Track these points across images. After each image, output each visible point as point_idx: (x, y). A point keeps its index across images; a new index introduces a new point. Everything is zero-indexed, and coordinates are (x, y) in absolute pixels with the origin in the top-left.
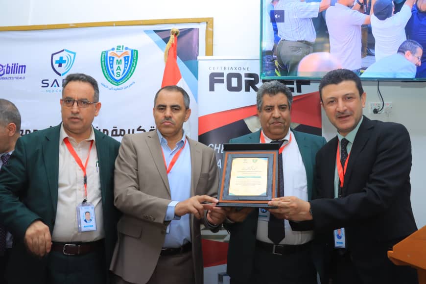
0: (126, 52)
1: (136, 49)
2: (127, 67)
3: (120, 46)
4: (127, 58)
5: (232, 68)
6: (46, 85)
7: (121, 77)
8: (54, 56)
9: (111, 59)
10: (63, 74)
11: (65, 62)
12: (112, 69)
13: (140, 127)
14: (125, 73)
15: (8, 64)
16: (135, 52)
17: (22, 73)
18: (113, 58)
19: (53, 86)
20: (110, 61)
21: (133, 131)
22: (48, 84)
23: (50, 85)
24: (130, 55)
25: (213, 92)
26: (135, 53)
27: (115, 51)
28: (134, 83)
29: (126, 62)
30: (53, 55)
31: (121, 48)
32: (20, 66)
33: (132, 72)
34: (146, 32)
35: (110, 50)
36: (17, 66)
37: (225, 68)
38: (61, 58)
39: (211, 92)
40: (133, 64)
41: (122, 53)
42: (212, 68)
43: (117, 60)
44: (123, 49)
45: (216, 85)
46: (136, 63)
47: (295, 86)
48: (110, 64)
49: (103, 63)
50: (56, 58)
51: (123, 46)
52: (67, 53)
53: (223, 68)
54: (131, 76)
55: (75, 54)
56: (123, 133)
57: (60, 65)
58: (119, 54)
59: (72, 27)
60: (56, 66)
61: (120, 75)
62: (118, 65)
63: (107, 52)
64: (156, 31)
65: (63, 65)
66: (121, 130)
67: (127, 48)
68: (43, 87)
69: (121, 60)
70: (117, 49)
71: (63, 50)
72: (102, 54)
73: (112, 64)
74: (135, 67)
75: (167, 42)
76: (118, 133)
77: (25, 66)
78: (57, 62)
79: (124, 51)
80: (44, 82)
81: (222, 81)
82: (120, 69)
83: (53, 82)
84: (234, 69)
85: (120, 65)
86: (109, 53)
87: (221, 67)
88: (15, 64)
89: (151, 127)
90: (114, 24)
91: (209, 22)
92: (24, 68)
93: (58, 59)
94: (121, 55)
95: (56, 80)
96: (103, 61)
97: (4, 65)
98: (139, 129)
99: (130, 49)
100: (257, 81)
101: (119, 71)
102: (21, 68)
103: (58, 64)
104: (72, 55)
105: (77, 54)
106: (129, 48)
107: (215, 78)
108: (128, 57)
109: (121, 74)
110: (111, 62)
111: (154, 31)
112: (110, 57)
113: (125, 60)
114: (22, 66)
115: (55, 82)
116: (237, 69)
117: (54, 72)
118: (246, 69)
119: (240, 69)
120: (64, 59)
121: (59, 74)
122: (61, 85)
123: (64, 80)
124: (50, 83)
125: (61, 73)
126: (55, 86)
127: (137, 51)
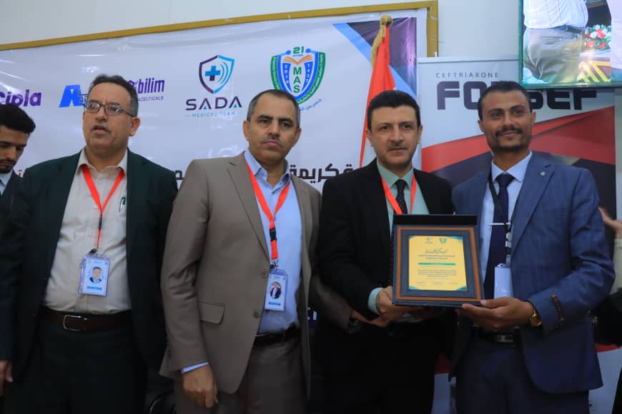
0: (307, 56)
1: (323, 52)
2: (309, 78)
3: (299, 48)
4: (309, 65)
5: (471, 75)
6: (193, 107)
7: (300, 93)
8: (203, 65)
9: (286, 67)
11: (218, 73)
12: (287, 82)
13: (331, 165)
14: (307, 86)
15: (140, 80)
16: (322, 55)
17: (159, 91)
19: (203, 108)
20: (284, 69)
21: (320, 170)
22: (195, 105)
23: (198, 107)
25: (443, 111)
26: (320, 57)
28: (320, 100)
29: (309, 71)
30: (201, 64)
31: (300, 51)
32: (156, 82)
33: (316, 85)
34: (337, 25)
35: (283, 54)
36: (153, 82)
37: (461, 75)
38: (214, 68)
39: (440, 111)
40: (318, 74)
41: (301, 57)
42: (440, 75)
44: (302, 52)
45: (448, 101)
46: (323, 72)
47: (571, 100)
49: (274, 73)
50: (207, 68)
51: (303, 48)
52: (221, 60)
53: (458, 75)
54: (315, 91)
55: (233, 61)
56: (304, 174)
57: (212, 79)
59: (228, 24)
60: (206, 79)
61: (299, 90)
62: (296, 75)
63: (280, 57)
64: (352, 25)
65: (217, 77)
66: (302, 171)
67: (308, 51)
68: (187, 109)
70: (294, 52)
71: (216, 57)
72: (272, 60)
73: (288, 74)
74: (321, 78)
75: (371, 42)
76: (298, 174)
77: (163, 81)
78: (207, 74)
79: (305, 54)
80: (190, 102)
81: (456, 95)
82: (299, 81)
84: (474, 75)
85: (299, 75)
86: (283, 58)
87: (455, 74)
88: (150, 79)
89: (347, 166)
90: (289, 17)
91: (431, 8)
92: (161, 84)
93: (209, 69)
94: (301, 61)
95: (206, 100)
96: (274, 69)
97: (135, 81)
98: (328, 169)
99: (313, 52)
101: (297, 83)
102: (158, 84)
103: (208, 77)
104: (229, 63)
106: (312, 49)
107: (446, 90)
108: (311, 63)
109: (301, 89)
110: (286, 71)
111: (348, 23)
112: (284, 64)
113: (307, 68)
114: (160, 82)
116: (480, 75)
117: (204, 88)
118: (494, 75)
119: (484, 75)
120: (217, 69)
121: (211, 91)
122: (213, 105)
123: (217, 99)
124: (199, 103)
125: (214, 89)
126: (205, 108)
127: (324, 54)
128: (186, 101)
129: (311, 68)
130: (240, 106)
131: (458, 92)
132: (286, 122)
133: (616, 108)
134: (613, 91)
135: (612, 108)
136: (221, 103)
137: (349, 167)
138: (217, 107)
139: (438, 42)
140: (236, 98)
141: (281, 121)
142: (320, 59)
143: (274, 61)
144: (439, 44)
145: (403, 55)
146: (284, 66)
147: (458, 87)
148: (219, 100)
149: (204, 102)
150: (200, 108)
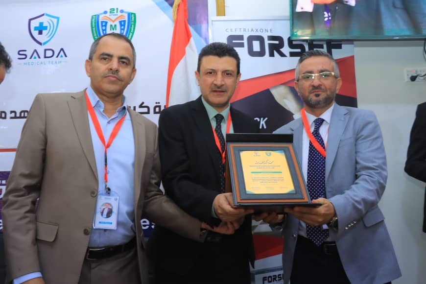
0: (122, 16)
1: (134, 12)
2: (123, 33)
3: (114, 9)
4: (123, 23)
5: (252, 30)
6: (24, 57)
8: (32, 21)
9: (104, 24)
10: (45, 43)
11: (46, 28)
13: (143, 103)
16: (133, 15)
18: (106, 23)
19: (33, 57)
20: (102, 26)
21: (135, 108)
22: (26, 55)
23: (29, 56)
24: (126, 19)
26: (132, 17)
27: (108, 15)
29: (122, 27)
30: (30, 20)
31: (115, 11)
35: (101, 14)
37: (245, 30)
38: (41, 24)
40: (131, 30)
41: (116, 17)
42: (229, 30)
43: (111, 26)
44: (117, 12)
46: (134, 28)
48: (103, 30)
49: (94, 29)
50: (35, 24)
51: (117, 9)
52: (48, 17)
53: (242, 30)
55: (58, 18)
57: (40, 33)
58: (113, 18)
60: (35, 33)
62: (112, 31)
63: (98, 16)
65: (44, 32)
67: (122, 11)
68: (19, 59)
69: (115, 25)
70: (110, 13)
71: (43, 15)
72: (92, 18)
73: (105, 30)
74: (133, 33)
75: (171, 5)
78: (36, 29)
79: (119, 14)
80: (21, 53)
81: (242, 45)
83: (32, 53)
84: (255, 30)
85: (115, 31)
86: (101, 17)
87: (240, 29)
89: (157, 103)
93: (38, 25)
94: (116, 20)
95: (35, 51)
96: (94, 26)
98: (141, 106)
99: (126, 12)
100: (281, 45)
103: (37, 32)
104: (55, 21)
105: (60, 19)
106: (125, 10)
107: (234, 41)
108: (124, 21)
110: (104, 28)
112: (102, 22)
113: (121, 25)
115: (35, 53)
116: (259, 30)
117: (33, 41)
118: (269, 31)
119: (262, 31)
120: (44, 25)
121: (40, 44)
122: (42, 55)
123: (45, 50)
124: (29, 54)
125: (42, 42)
126: (35, 58)
127: (135, 14)
128: (17, 51)
129: (124, 25)
130: (66, 56)
131: (243, 43)
132: (124, 60)
133: (355, 57)
134: (353, 44)
135: (353, 57)
136: (49, 53)
137: (158, 104)
138: (45, 57)
139: (224, 6)
140: (62, 49)
141: (121, 58)
142: (132, 18)
143: (94, 19)
144: (226, 8)
145: (198, 16)
146: (102, 24)
147: (243, 40)
148: (47, 52)
149: (33, 53)
150: (31, 58)
